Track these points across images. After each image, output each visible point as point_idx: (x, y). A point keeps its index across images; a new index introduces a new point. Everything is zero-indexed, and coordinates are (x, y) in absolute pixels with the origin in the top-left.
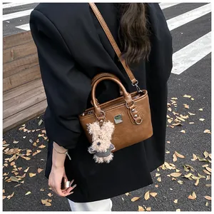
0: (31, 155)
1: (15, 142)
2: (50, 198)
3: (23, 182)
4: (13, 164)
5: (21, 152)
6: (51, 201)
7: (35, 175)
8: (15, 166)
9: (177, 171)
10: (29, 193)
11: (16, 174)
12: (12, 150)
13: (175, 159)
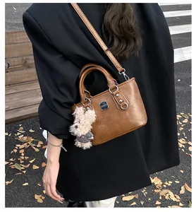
0: (42, 147)
1: (31, 131)
2: (44, 195)
3: (25, 172)
4: (22, 151)
5: (33, 142)
6: (43, 198)
7: (38, 168)
8: (23, 154)
9: (181, 204)
10: (27, 184)
11: (22, 162)
12: (25, 138)
13: (182, 192)
